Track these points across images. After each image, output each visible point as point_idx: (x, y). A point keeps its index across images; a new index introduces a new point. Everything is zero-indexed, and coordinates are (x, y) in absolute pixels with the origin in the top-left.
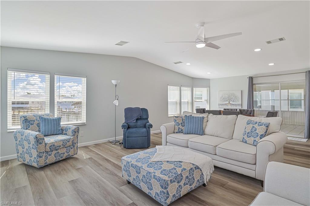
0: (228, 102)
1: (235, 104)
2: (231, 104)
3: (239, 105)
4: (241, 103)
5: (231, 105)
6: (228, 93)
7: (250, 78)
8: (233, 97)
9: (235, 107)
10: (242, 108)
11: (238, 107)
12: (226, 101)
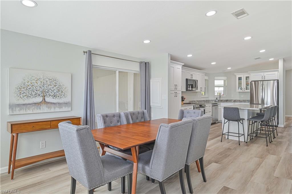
1: (59, 103)
2: (47, 102)
3: (66, 103)
4: (70, 100)
5: (49, 105)
6: (42, 77)
7: (90, 54)
8: (53, 86)
9: (57, 110)
10: (71, 110)
11: (64, 109)
12: (36, 95)
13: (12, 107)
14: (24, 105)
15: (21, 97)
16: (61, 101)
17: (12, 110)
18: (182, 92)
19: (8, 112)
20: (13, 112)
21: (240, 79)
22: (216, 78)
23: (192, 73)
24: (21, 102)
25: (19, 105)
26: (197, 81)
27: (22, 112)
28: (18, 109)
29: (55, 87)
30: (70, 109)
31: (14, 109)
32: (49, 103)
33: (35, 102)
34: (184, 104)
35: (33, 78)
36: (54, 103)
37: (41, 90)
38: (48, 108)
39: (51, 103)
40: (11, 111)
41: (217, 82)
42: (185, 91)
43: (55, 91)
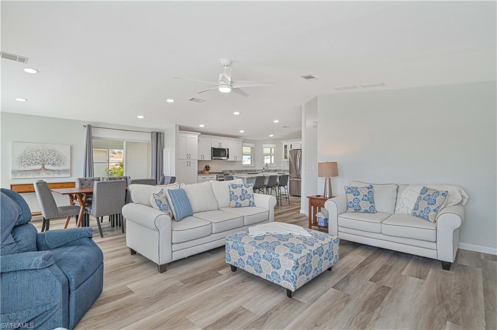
0: (40, 167)
1: (58, 170)
2: (46, 169)
3: (65, 171)
4: (69, 168)
5: (48, 171)
6: (41, 148)
7: (89, 127)
8: (52, 156)
9: (56, 176)
10: (71, 176)
11: (63, 175)
12: (36, 164)
13: (14, 172)
14: (25, 171)
15: (22, 165)
16: (60, 168)
17: (15, 175)
18: (198, 161)
19: (11, 176)
20: (15, 177)
21: (286, 147)
22: (264, 145)
23: (220, 141)
24: (22, 169)
25: (20, 171)
26: (228, 149)
27: (23, 177)
28: (19, 174)
29: (54, 157)
30: (69, 176)
31: (16, 174)
32: (48, 170)
33: (35, 169)
34: (210, 173)
35: (33, 150)
36: (53, 170)
37: (40, 159)
38: (48, 174)
39: (50, 170)
40: (13, 176)
41: (267, 151)
42: (210, 160)
43: (54, 160)
